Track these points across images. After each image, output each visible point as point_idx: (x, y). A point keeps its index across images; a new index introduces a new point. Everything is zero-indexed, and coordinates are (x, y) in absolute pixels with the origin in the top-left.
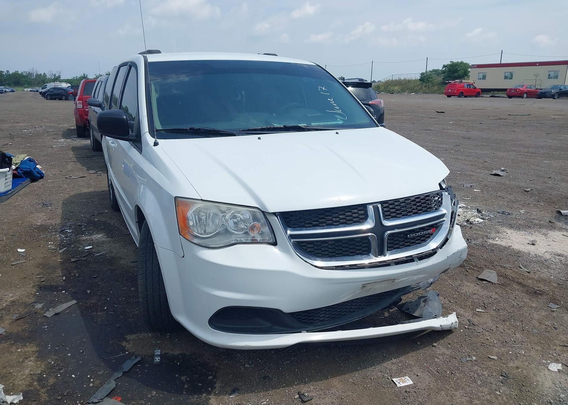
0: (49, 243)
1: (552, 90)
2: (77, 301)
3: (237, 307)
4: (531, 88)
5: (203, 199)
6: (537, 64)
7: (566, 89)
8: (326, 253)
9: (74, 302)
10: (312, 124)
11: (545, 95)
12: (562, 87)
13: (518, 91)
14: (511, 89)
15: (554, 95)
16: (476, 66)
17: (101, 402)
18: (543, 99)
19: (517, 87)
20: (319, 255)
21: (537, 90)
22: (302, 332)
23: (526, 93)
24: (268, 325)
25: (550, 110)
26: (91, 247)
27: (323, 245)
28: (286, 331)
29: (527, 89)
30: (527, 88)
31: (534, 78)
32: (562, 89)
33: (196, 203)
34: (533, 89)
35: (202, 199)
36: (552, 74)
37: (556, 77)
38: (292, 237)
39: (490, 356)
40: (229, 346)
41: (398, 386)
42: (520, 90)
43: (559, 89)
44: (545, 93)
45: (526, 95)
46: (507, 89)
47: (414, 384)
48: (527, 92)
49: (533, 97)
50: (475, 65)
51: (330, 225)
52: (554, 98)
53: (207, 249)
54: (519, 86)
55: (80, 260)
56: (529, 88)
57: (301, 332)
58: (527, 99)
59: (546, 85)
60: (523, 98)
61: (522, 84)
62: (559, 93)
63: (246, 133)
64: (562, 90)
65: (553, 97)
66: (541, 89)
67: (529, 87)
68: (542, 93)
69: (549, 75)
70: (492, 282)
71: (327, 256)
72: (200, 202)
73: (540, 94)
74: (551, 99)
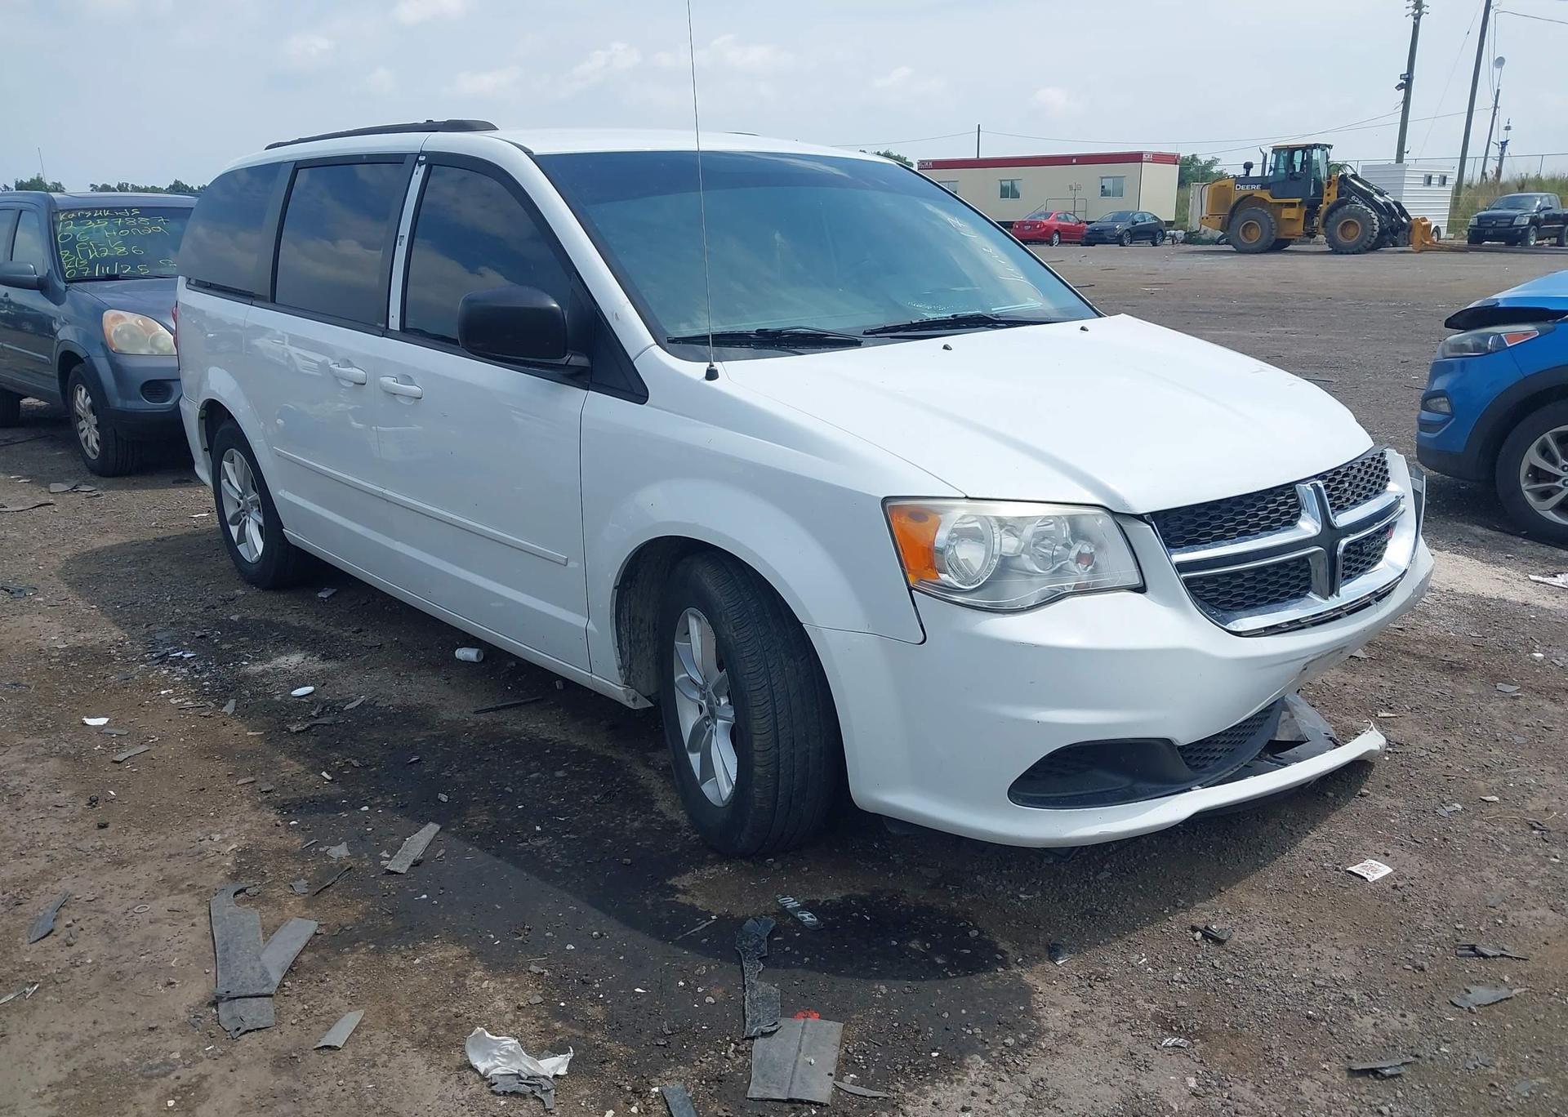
0: (163, 692)
1: (1116, 223)
2: (439, 824)
3: (1087, 744)
4: (1067, 219)
5: (970, 496)
6: (1074, 161)
7: (1145, 221)
8: (1239, 599)
9: (432, 829)
10: (993, 309)
11: (1101, 236)
12: (1136, 217)
13: (1038, 226)
14: (1023, 224)
15: (1122, 236)
16: (930, 164)
17: (777, 1030)
18: (1098, 247)
19: (1035, 218)
20: (1226, 605)
21: (1080, 223)
22: (1193, 788)
23: (1057, 231)
24: (1126, 782)
25: (1128, 274)
26: (311, 689)
27: (1235, 582)
28: (1164, 790)
29: (1058, 223)
30: (1059, 219)
31: (1071, 195)
32: (1138, 222)
33: (953, 507)
34: (1072, 221)
35: (967, 497)
36: (1109, 185)
37: (1119, 193)
38: (1181, 567)
39: (1483, 798)
40: (1064, 839)
41: (1370, 881)
42: (1044, 226)
43: (1130, 221)
44: (1101, 231)
45: (1057, 237)
46: (1013, 222)
47: (1395, 871)
48: (1060, 230)
49: (1071, 243)
50: (929, 161)
51: (1245, 534)
52: (1122, 245)
53: (997, 615)
54: (1040, 215)
55: (316, 725)
56: (1063, 221)
57: (1190, 790)
58: (1063, 248)
59: (1101, 212)
60: (1051, 245)
61: (1043, 209)
62: (1132, 232)
63: (891, 337)
64: (1138, 224)
65: (1119, 240)
66: (1088, 223)
67: (1062, 216)
68: (1093, 231)
69: (1103, 187)
70: (1356, 657)
71: (1241, 607)
72: (964, 503)
73: (1089, 234)
74: (1117, 246)
